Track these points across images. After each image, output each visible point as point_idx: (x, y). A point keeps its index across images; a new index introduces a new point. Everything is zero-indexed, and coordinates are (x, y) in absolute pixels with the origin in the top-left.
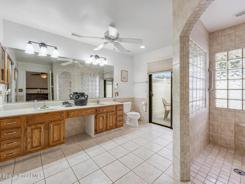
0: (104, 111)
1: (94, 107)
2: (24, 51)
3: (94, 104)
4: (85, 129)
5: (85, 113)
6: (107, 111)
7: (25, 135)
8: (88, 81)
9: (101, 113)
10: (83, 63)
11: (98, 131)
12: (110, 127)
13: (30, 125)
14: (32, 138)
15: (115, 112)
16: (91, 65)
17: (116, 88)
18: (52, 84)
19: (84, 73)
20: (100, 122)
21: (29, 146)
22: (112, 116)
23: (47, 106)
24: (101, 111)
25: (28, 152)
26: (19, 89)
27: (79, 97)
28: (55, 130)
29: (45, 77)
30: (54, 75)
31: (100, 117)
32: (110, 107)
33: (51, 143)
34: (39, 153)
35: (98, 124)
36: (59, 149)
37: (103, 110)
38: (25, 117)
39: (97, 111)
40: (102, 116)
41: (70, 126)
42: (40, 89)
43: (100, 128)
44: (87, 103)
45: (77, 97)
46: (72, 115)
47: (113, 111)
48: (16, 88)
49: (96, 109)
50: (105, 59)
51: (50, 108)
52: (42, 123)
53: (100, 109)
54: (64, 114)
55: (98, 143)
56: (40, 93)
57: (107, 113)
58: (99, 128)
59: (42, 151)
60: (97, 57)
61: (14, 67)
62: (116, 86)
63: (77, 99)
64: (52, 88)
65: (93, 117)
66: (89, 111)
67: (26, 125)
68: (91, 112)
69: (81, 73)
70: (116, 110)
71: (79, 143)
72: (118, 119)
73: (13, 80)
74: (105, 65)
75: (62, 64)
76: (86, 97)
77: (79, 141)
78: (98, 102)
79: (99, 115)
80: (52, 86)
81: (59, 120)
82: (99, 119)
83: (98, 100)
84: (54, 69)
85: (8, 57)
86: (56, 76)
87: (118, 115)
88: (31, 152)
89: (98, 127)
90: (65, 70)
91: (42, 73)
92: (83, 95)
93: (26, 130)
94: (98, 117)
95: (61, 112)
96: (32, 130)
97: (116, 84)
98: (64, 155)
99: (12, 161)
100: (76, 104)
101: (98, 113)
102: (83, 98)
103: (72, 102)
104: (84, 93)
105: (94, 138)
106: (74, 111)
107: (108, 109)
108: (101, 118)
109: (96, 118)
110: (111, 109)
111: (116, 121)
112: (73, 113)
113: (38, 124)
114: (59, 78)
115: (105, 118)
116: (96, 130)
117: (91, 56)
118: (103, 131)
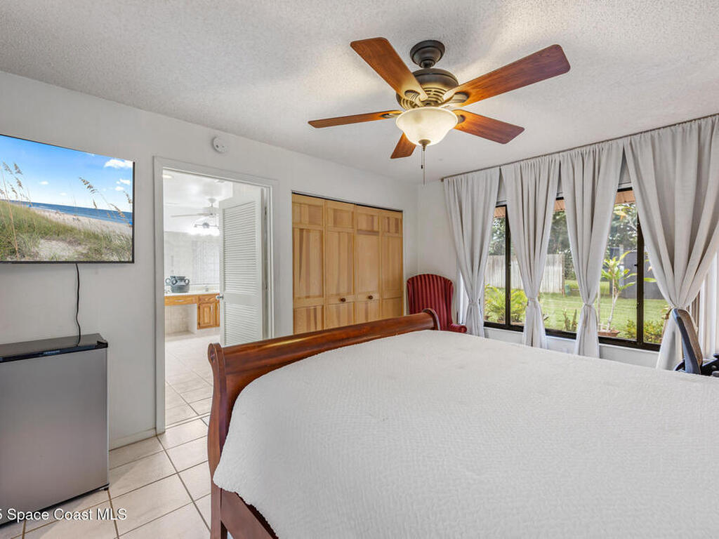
0: (211, 300)
1: (196, 295)
4: (189, 326)
9: (207, 303)
10: (185, 235)
11: (202, 325)
16: (198, 236)
20: (205, 314)
24: (206, 299)
27: (177, 282)
31: (206, 307)
35: (201, 316)
39: (201, 300)
40: (208, 306)
43: (206, 321)
44: (188, 290)
45: (174, 282)
49: (199, 296)
57: (216, 303)
58: (204, 321)
60: (206, 225)
65: (196, 306)
66: (188, 299)
68: (192, 300)
76: (187, 281)
78: (207, 290)
79: (204, 305)
82: (204, 310)
83: (206, 287)
89: (201, 320)
92: (182, 279)
94: (201, 307)
100: (173, 291)
101: (202, 302)
102: (183, 283)
104: (184, 277)
108: (206, 310)
109: (199, 308)
115: (213, 309)
116: (199, 324)
117: (196, 226)
118: (211, 326)
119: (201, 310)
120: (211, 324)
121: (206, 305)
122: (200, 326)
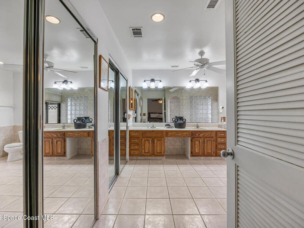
0: (201, 135)
1: (190, 131)
2: (142, 87)
3: (194, 128)
4: (185, 152)
5: (181, 135)
6: (204, 135)
7: (141, 143)
8: (202, 104)
9: (197, 137)
11: (194, 154)
12: (207, 153)
13: (144, 137)
14: (144, 146)
15: (214, 138)
17: (222, 112)
18: (165, 110)
19: (193, 96)
20: (196, 145)
21: (143, 151)
22: (210, 142)
23: (154, 127)
24: (197, 135)
25: (143, 155)
26: (144, 114)
27: (178, 120)
28: (158, 145)
29: (161, 102)
30: (166, 100)
31: (197, 140)
32: (208, 133)
33: (155, 153)
34: (149, 158)
35: (193, 147)
36: (161, 160)
37: (199, 135)
38: (141, 132)
39: (193, 135)
40: (198, 140)
41: (172, 145)
42: (159, 113)
43: (197, 151)
44: (185, 126)
45: (176, 121)
46: (170, 134)
47: (212, 137)
48: (142, 112)
49: (192, 132)
50: (206, 81)
51: (157, 128)
52: (150, 137)
53: (195, 133)
54: (164, 134)
55: (191, 164)
56: (158, 117)
57: (204, 138)
58: (195, 151)
59: (151, 157)
60: (197, 80)
61: (139, 96)
62: (221, 110)
63: (176, 122)
64: (165, 113)
65: (190, 139)
66: (184, 133)
67: (142, 137)
68: (187, 134)
69: (190, 96)
70: (216, 136)
71: (176, 160)
72: (219, 147)
73: (139, 107)
74: (207, 87)
75: (171, 90)
76: (184, 120)
77: (177, 159)
78: (198, 127)
79: (195, 139)
80: (165, 111)
81: (161, 137)
82: (195, 143)
83: (197, 125)
84: (166, 95)
85: (135, 91)
86: (167, 101)
87: (218, 142)
88: (144, 156)
89: (193, 150)
90: (175, 95)
91: (159, 99)
92: (181, 118)
93: (142, 140)
94: (193, 140)
95: (162, 132)
96: (145, 140)
97: (221, 107)
98: (163, 164)
99: (135, 158)
100: (176, 127)
101: (194, 136)
102: (181, 122)
103: (173, 124)
105: (190, 160)
106: (171, 131)
107: (206, 134)
108: (197, 142)
109: (192, 141)
110: (209, 135)
111: (216, 149)
112: (170, 133)
113: (148, 137)
114: (170, 102)
115: (202, 142)
116: (192, 153)
117: (190, 81)
118: (200, 156)
119: (193, 143)
120: (201, 154)
121: (197, 139)
122: (192, 155)
